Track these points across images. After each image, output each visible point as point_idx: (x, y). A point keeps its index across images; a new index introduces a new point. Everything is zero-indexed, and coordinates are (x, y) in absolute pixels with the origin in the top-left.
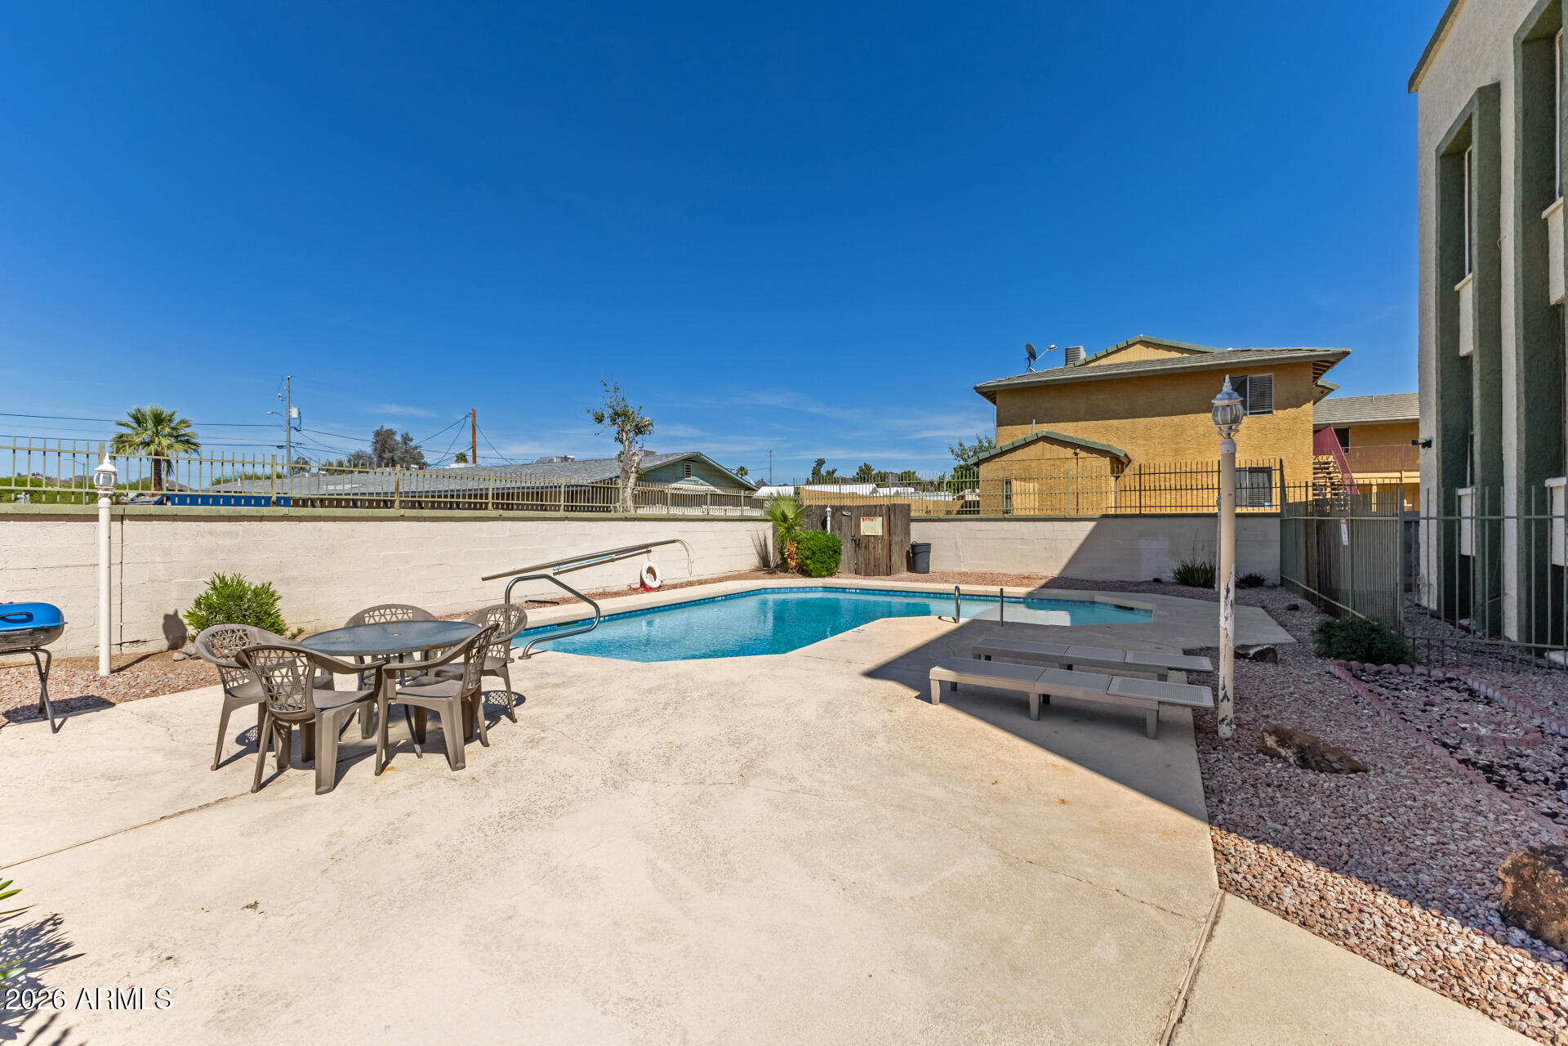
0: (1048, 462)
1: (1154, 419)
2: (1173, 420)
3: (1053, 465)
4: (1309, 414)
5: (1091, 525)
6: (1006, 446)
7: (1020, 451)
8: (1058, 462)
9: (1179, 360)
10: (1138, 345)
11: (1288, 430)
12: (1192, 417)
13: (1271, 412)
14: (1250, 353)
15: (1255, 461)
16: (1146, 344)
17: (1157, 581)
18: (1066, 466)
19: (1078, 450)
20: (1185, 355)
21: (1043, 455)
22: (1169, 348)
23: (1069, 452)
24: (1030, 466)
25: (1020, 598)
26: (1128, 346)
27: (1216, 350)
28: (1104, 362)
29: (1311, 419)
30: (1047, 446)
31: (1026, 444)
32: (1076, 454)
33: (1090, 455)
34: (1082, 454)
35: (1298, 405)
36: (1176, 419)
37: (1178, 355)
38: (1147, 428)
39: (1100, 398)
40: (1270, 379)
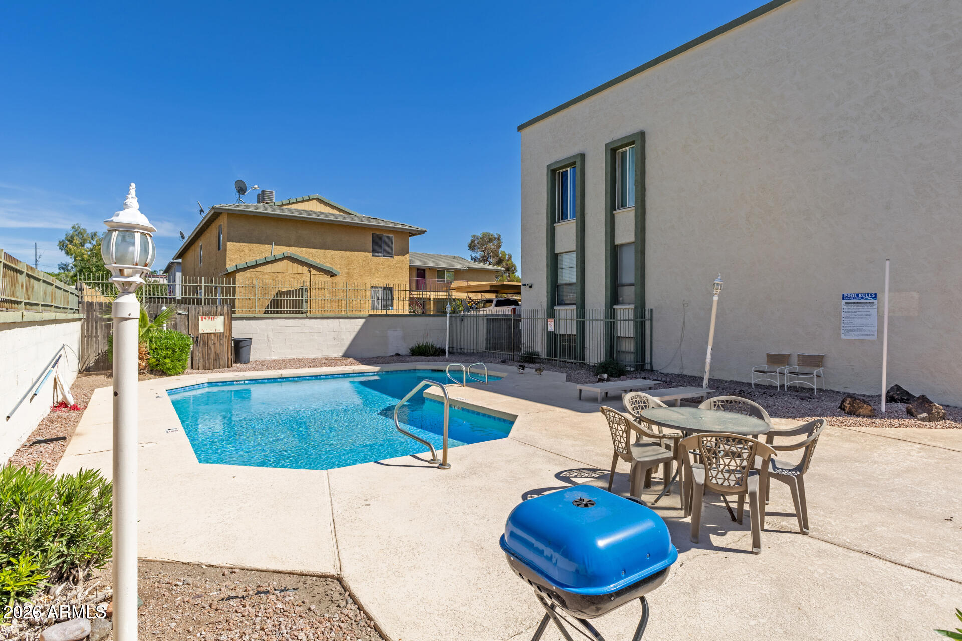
0: (290, 275)
1: (336, 252)
2: (347, 254)
3: (294, 278)
4: (406, 261)
5: (362, 321)
6: (260, 260)
7: (270, 266)
8: (297, 276)
9: (339, 216)
10: (315, 201)
11: (400, 268)
12: (356, 253)
13: (391, 257)
14: (377, 221)
15: (375, 284)
16: (321, 201)
17: (398, 354)
18: (303, 279)
19: (311, 269)
20: (341, 214)
21: (287, 270)
22: (333, 207)
23: (305, 270)
24: (277, 277)
25: (375, 372)
26: (309, 200)
27: (358, 215)
28: (294, 207)
29: (408, 263)
30: (290, 263)
31: (276, 261)
32: (310, 271)
33: (318, 273)
34: (314, 272)
35: (404, 255)
36: (348, 254)
37: (337, 213)
38: (333, 258)
39: (305, 233)
40: (392, 238)
